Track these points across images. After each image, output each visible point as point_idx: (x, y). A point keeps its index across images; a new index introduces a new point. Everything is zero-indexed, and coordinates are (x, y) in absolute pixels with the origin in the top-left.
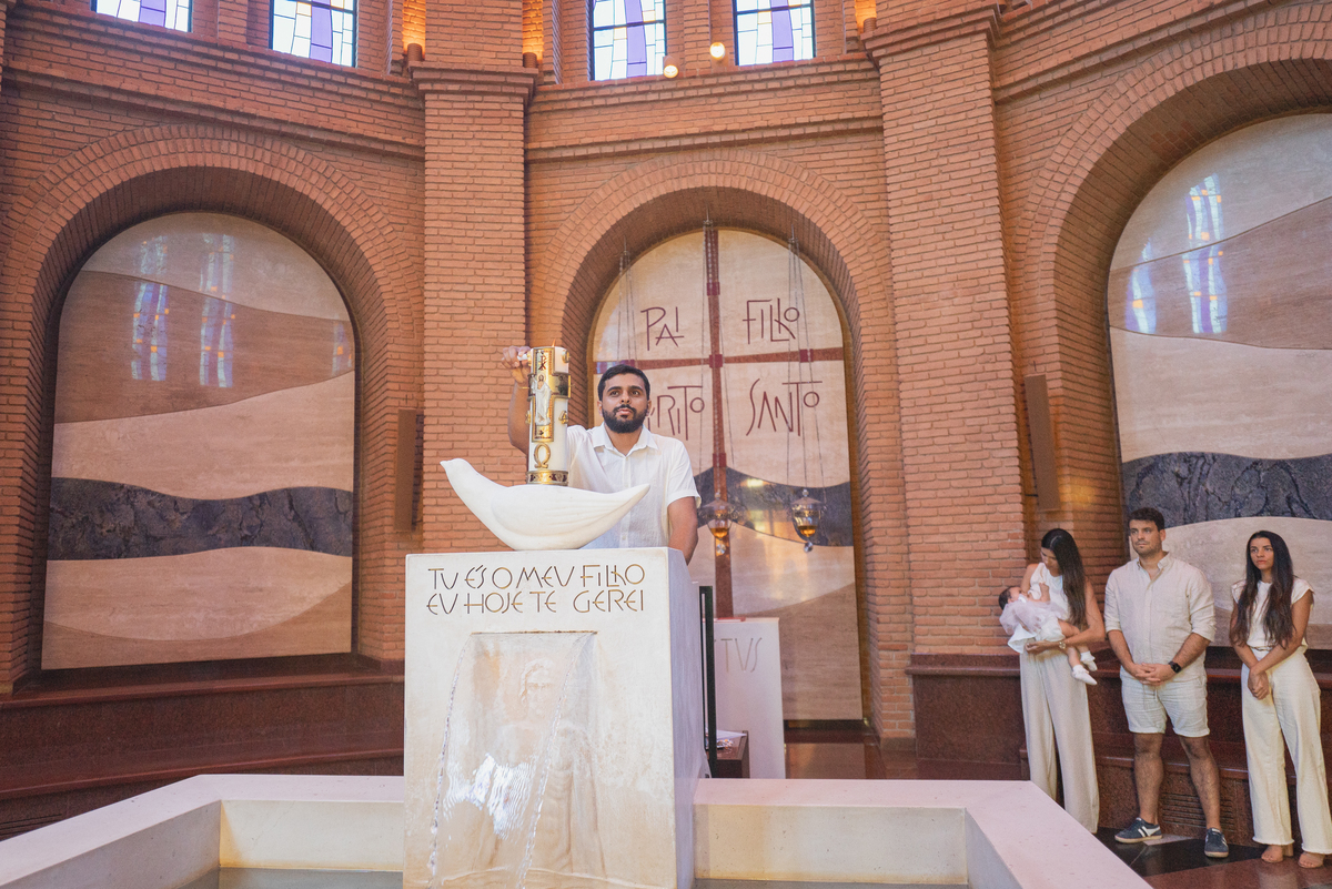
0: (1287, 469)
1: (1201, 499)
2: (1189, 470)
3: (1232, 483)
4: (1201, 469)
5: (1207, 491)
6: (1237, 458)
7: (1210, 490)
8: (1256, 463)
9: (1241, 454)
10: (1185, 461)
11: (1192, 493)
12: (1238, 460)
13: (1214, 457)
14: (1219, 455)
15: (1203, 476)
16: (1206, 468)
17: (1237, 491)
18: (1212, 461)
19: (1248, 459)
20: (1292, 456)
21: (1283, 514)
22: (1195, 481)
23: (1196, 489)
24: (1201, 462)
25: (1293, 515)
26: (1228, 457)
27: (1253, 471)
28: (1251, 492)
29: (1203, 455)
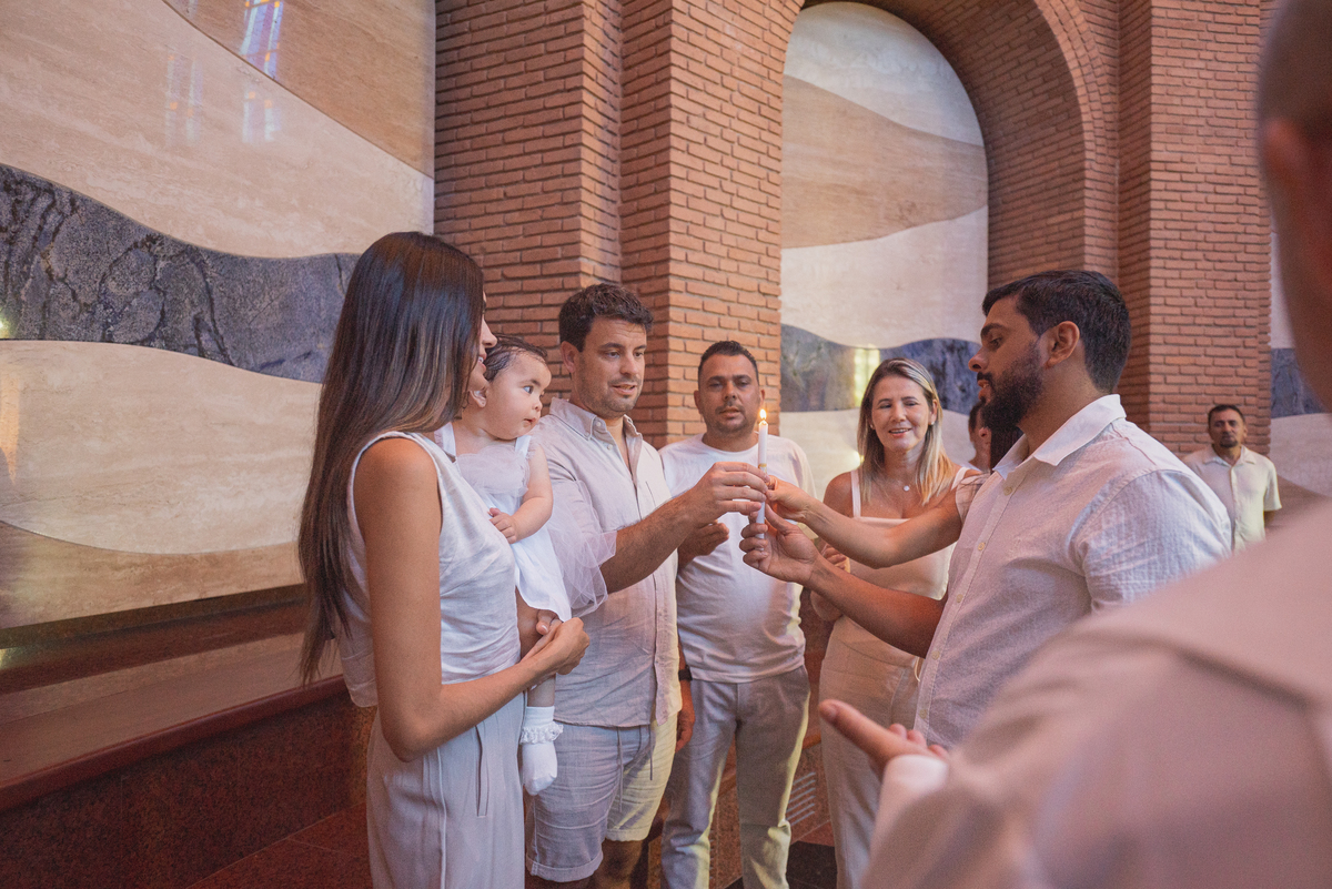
0: (201, 266)
1: (35, 287)
2: (14, 212)
3: (104, 268)
4: (43, 217)
5: (49, 271)
6: (119, 217)
7: (58, 271)
8: (153, 239)
9: (129, 212)
10: (7, 189)
11: (14, 269)
12: (122, 224)
13: (75, 200)
14: (85, 200)
15: (43, 237)
16: (52, 218)
17: (112, 285)
18: (67, 209)
19: (140, 228)
20: (210, 245)
21: (185, 348)
22: (25, 241)
23: (26, 261)
24: (43, 202)
25: (202, 353)
26: (101, 209)
27: (144, 253)
28: (137, 294)
29: (49, 189)
